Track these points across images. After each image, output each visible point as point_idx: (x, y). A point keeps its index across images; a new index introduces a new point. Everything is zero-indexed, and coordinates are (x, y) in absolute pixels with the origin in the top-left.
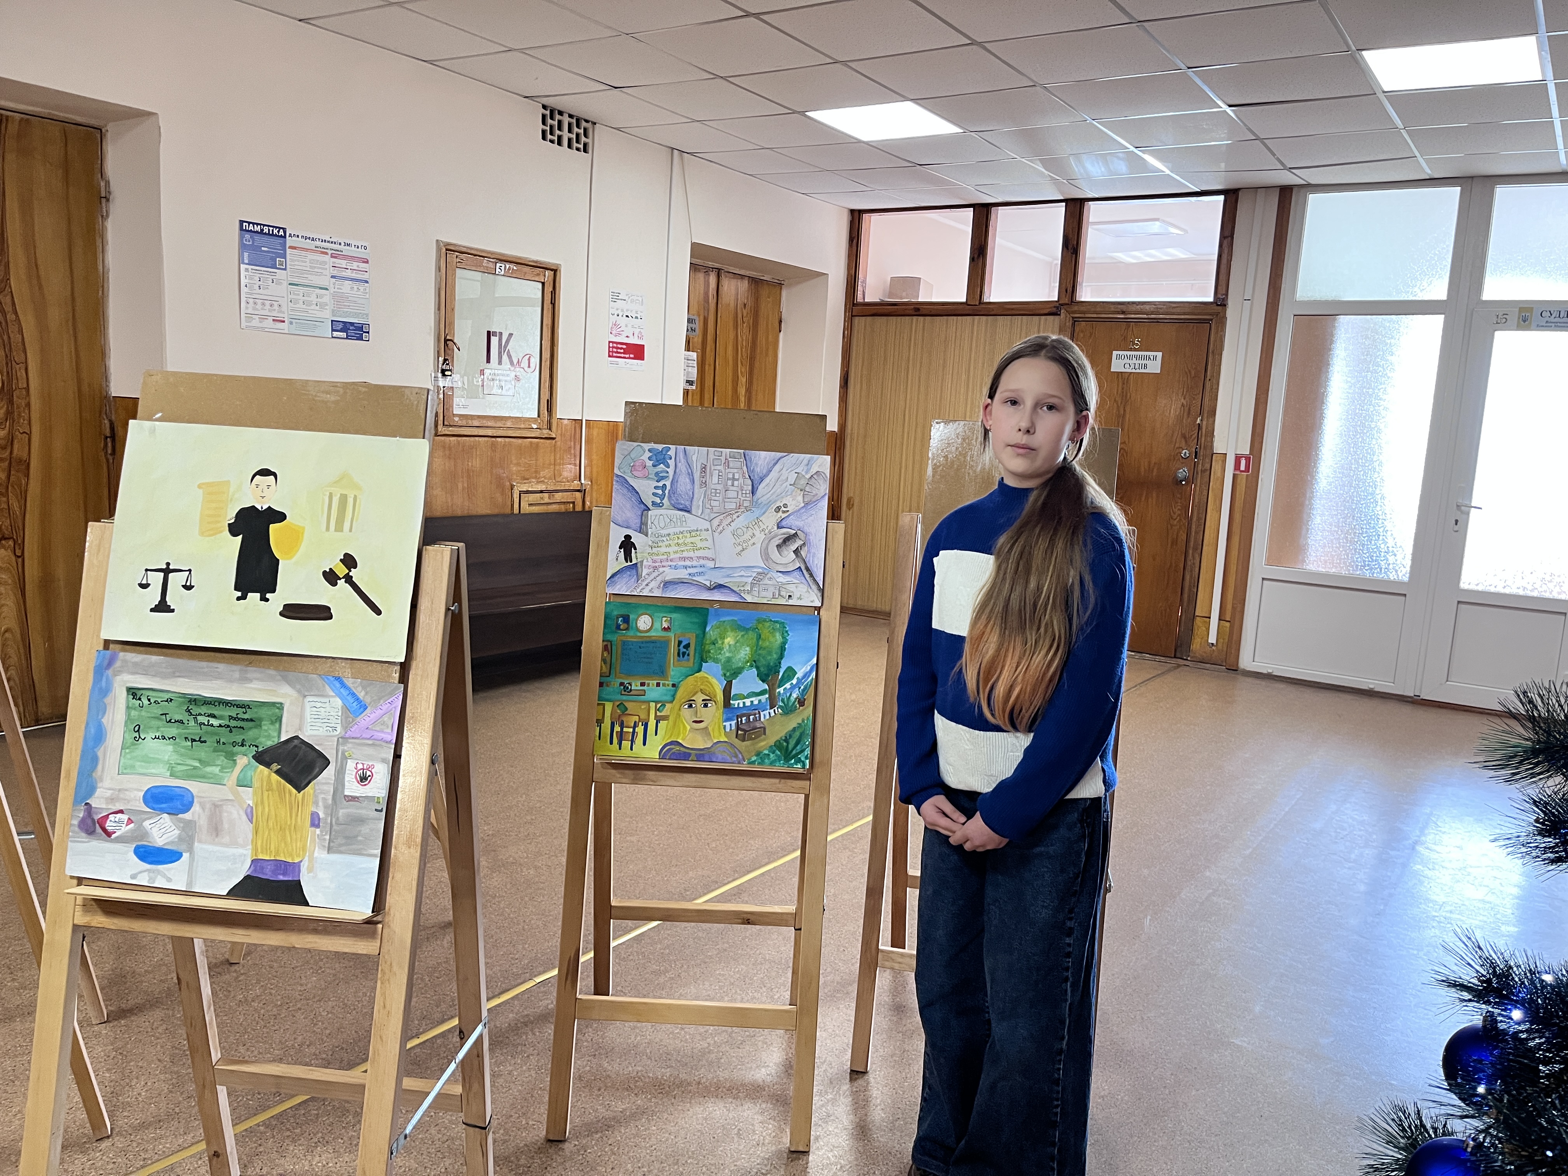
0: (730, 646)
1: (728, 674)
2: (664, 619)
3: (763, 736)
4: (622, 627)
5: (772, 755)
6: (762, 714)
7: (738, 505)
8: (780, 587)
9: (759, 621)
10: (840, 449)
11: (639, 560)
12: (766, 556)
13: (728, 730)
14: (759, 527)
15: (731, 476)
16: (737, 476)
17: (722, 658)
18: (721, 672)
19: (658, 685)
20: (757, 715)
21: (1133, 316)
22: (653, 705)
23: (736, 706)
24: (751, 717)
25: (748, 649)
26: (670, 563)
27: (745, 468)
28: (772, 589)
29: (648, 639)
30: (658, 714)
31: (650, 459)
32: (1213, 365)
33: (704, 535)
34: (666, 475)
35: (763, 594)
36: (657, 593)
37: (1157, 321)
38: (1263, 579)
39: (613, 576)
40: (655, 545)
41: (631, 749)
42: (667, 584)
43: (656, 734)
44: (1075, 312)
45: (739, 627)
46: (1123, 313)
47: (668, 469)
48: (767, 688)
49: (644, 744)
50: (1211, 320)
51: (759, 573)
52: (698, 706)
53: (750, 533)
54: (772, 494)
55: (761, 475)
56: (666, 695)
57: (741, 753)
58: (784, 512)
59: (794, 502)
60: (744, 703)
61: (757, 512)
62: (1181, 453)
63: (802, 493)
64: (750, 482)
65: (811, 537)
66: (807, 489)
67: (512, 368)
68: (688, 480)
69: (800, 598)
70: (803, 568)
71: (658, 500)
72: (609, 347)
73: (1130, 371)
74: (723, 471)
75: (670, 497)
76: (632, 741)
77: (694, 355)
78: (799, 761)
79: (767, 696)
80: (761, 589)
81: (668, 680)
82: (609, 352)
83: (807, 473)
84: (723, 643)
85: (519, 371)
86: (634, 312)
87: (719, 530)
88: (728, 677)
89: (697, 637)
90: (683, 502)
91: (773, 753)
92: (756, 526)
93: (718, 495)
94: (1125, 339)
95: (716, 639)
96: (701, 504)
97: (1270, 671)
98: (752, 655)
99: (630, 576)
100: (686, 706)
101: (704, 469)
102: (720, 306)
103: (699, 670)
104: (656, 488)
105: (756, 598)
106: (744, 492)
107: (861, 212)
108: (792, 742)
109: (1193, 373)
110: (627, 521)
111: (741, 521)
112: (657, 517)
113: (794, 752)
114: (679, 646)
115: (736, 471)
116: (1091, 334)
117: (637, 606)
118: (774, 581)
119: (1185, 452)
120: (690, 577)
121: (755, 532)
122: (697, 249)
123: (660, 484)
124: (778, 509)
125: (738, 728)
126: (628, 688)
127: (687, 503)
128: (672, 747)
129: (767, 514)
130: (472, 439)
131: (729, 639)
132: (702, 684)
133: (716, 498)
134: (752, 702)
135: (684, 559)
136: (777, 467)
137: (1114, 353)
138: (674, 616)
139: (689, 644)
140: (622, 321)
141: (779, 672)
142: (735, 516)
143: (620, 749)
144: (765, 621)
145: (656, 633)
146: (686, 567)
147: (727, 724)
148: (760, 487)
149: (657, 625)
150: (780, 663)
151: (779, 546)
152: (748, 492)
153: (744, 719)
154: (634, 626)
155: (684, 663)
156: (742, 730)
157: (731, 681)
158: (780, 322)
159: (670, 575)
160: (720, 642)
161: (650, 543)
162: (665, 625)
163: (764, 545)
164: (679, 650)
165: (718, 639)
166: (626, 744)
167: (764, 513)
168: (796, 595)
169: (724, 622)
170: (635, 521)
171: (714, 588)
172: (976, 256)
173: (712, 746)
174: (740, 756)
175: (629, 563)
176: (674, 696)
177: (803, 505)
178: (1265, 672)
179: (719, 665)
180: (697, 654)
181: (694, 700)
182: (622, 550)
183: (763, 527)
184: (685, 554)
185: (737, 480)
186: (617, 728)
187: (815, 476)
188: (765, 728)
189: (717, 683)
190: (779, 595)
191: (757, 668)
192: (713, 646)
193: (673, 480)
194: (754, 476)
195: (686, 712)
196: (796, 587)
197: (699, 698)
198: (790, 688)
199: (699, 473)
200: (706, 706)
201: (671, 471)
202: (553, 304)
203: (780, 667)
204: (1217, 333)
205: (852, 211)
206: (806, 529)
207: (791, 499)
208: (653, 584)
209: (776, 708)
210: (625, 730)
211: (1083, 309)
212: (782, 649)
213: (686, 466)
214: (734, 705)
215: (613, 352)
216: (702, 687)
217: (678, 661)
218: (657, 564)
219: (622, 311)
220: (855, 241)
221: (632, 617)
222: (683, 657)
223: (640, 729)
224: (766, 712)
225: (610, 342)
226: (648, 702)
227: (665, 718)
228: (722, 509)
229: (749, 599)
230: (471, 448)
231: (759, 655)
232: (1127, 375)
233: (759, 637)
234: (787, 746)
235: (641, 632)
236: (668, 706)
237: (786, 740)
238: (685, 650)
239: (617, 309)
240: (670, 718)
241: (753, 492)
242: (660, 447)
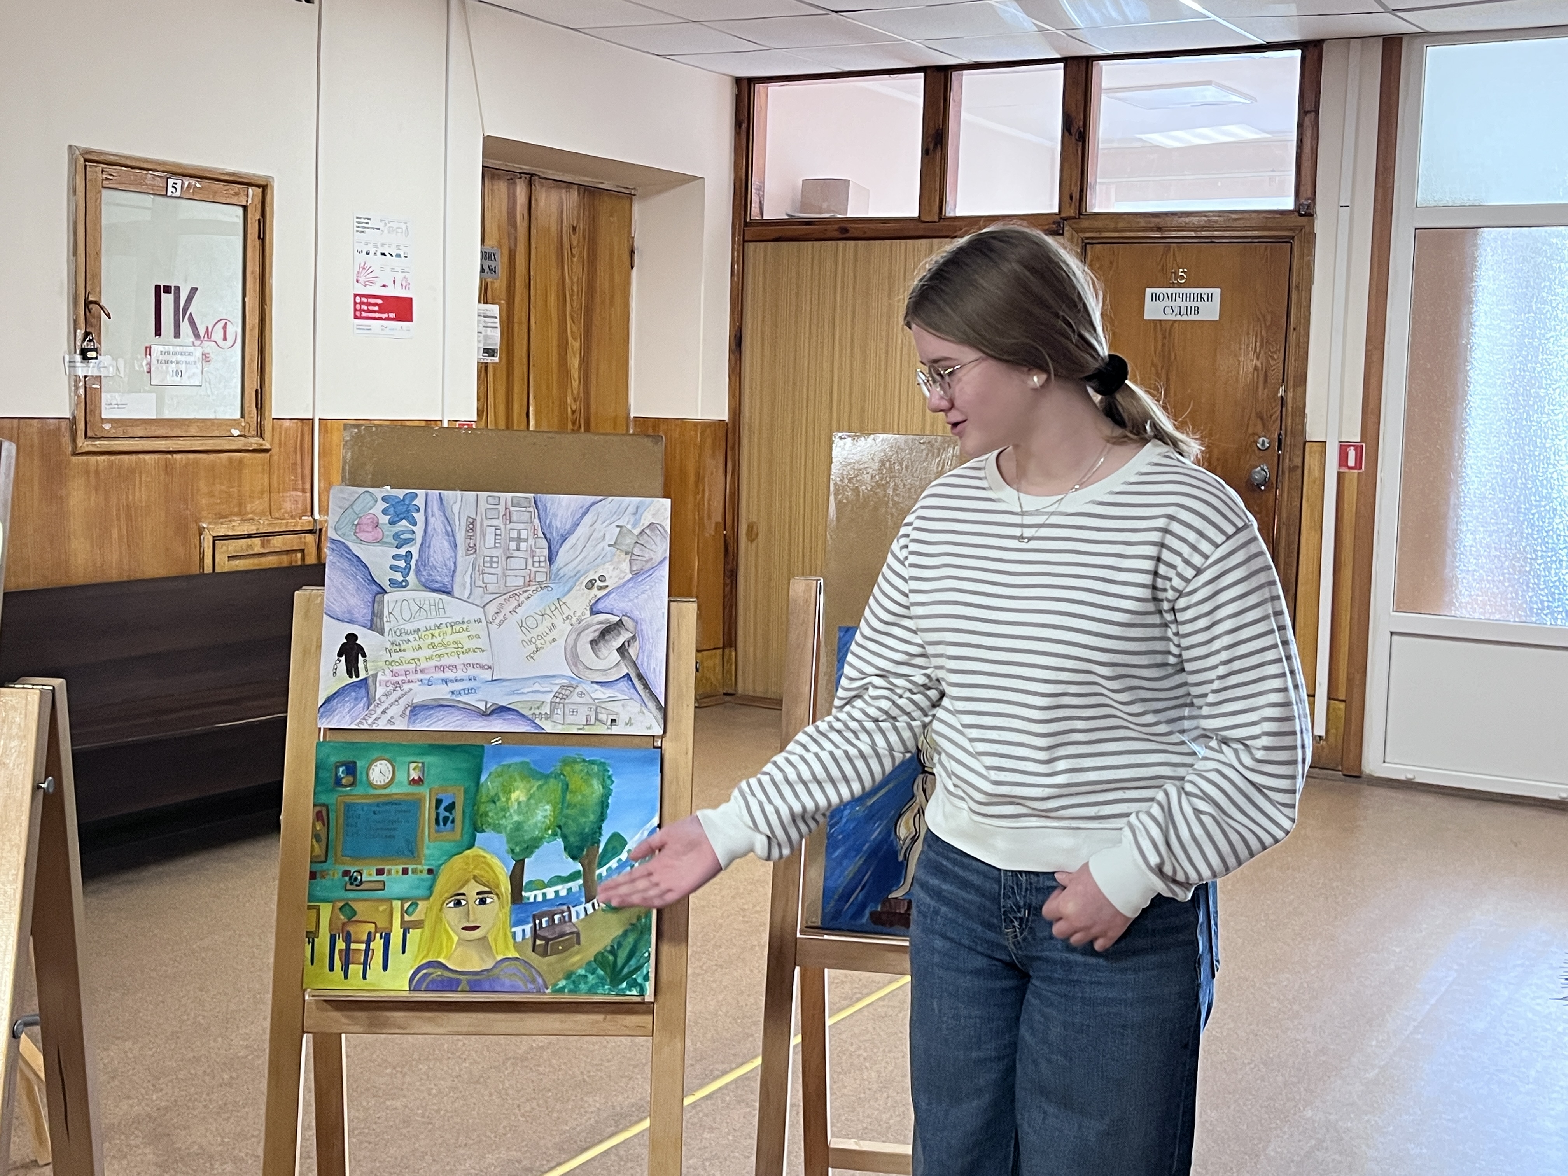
0: (519, 803)
1: (517, 849)
2: (413, 765)
3: (577, 946)
4: (344, 781)
5: (591, 977)
6: (573, 910)
7: (528, 579)
8: (597, 707)
9: (566, 762)
10: (733, 448)
11: (370, 673)
12: (573, 658)
13: (519, 938)
14: (562, 613)
15: (514, 535)
16: (524, 535)
17: (508, 824)
18: (506, 847)
19: (405, 872)
20: (566, 914)
21: (1174, 234)
22: (397, 904)
23: (532, 900)
24: (556, 917)
25: (548, 807)
26: (420, 676)
27: (536, 521)
28: (583, 711)
29: (385, 800)
30: (407, 918)
31: (385, 512)
32: (1299, 307)
33: (475, 629)
34: (409, 536)
35: (570, 719)
36: (401, 725)
37: (1211, 241)
38: (1392, 633)
39: (328, 701)
40: (396, 647)
41: (364, 977)
42: (416, 710)
43: (404, 952)
44: (1084, 230)
45: (531, 773)
46: (1159, 229)
47: (414, 528)
48: (581, 868)
49: (385, 968)
50: (1293, 238)
51: (563, 687)
52: (471, 903)
53: (547, 623)
54: (581, 562)
55: (562, 531)
56: (418, 887)
57: (541, 975)
58: (600, 588)
59: (617, 572)
60: (544, 895)
61: (557, 590)
62: (1256, 442)
63: (628, 557)
64: (545, 544)
65: (644, 627)
66: (636, 551)
67: (197, 343)
68: (446, 544)
69: (629, 723)
70: (633, 676)
71: (399, 577)
72: (355, 303)
73: (1173, 318)
74: (502, 527)
75: (418, 572)
76: (366, 965)
77: (494, 309)
78: (634, 984)
79: (581, 881)
80: (567, 711)
81: (420, 864)
82: (355, 310)
83: (634, 526)
84: (508, 799)
85: (208, 347)
86: (394, 246)
87: (497, 621)
88: (518, 854)
89: (466, 792)
90: (439, 578)
91: (593, 972)
92: (556, 612)
93: (495, 565)
94: (1163, 270)
95: (497, 794)
96: (468, 580)
97: (1410, 776)
98: (555, 817)
99: (356, 699)
100: (452, 905)
101: (471, 526)
102: (533, 231)
103: (471, 846)
104: (395, 557)
105: (560, 727)
106: (536, 559)
107: (752, 81)
108: (623, 955)
109: (1269, 318)
110: (350, 612)
111: (533, 604)
112: (399, 604)
113: (626, 970)
114: (437, 807)
115: (522, 526)
116: (1111, 263)
117: (368, 748)
118: (587, 696)
119: (1263, 441)
120: (454, 697)
121: (555, 623)
122: (491, 145)
123: (403, 551)
124: (591, 585)
125: (535, 936)
126: (356, 879)
127: (446, 580)
128: (431, 970)
129: (573, 591)
130: (134, 457)
131: (517, 793)
132: (475, 868)
133: (492, 571)
134: (557, 892)
135: (443, 668)
136: (588, 519)
137: (1149, 291)
138: (428, 759)
139: (454, 803)
140: (375, 261)
141: (599, 842)
142: (522, 598)
143: (346, 977)
144: (575, 762)
145: (401, 789)
146: (446, 681)
147: (518, 930)
148: (562, 551)
149: (402, 776)
150: (600, 828)
151: (594, 643)
152: (542, 559)
153: (544, 920)
154: (364, 778)
155: (446, 834)
156: (542, 938)
157: (523, 860)
158: (632, 252)
159: (421, 694)
160: (504, 799)
161: (388, 645)
162: (414, 775)
163: (571, 642)
164: (438, 814)
165: (501, 795)
166: (355, 969)
167: (569, 591)
168: (623, 718)
169: (509, 766)
170: (363, 612)
171: (493, 712)
172: (931, 147)
173: (494, 967)
174: (540, 981)
175: (354, 679)
176: (431, 889)
177: (630, 576)
178: (1402, 777)
179: (503, 835)
180: (467, 821)
181: (464, 894)
182: (343, 659)
183: (567, 612)
184: (445, 661)
185: (526, 540)
186: (341, 945)
187: (647, 531)
188: (578, 934)
189: (499, 863)
190: (596, 719)
191: (564, 837)
192: (492, 806)
193: (422, 544)
194: (551, 533)
195: (452, 914)
196: (623, 705)
197: (472, 890)
198: (617, 868)
199: (463, 532)
200: (483, 902)
201: (419, 530)
202: (262, 238)
203: (601, 834)
204: (1302, 256)
205: (738, 81)
206: (636, 614)
207: (611, 568)
208: (394, 711)
209: (595, 901)
210: (353, 946)
211: (1098, 224)
212: (604, 805)
213: (443, 522)
214: (528, 899)
215: (361, 310)
216: (476, 872)
217: (437, 831)
218: (399, 679)
219: (375, 246)
220: (744, 126)
221: (359, 764)
222: (445, 824)
223: (377, 945)
224: (580, 908)
225: (356, 295)
226: (390, 900)
227: (418, 924)
228: (502, 586)
229: (549, 728)
230: (132, 471)
231: (567, 817)
232: (1168, 326)
233: (566, 788)
234: (615, 962)
235: (376, 787)
236: (422, 905)
237: (613, 952)
238: (447, 814)
239: (367, 244)
240: (426, 923)
241: (551, 559)
242: (401, 493)
